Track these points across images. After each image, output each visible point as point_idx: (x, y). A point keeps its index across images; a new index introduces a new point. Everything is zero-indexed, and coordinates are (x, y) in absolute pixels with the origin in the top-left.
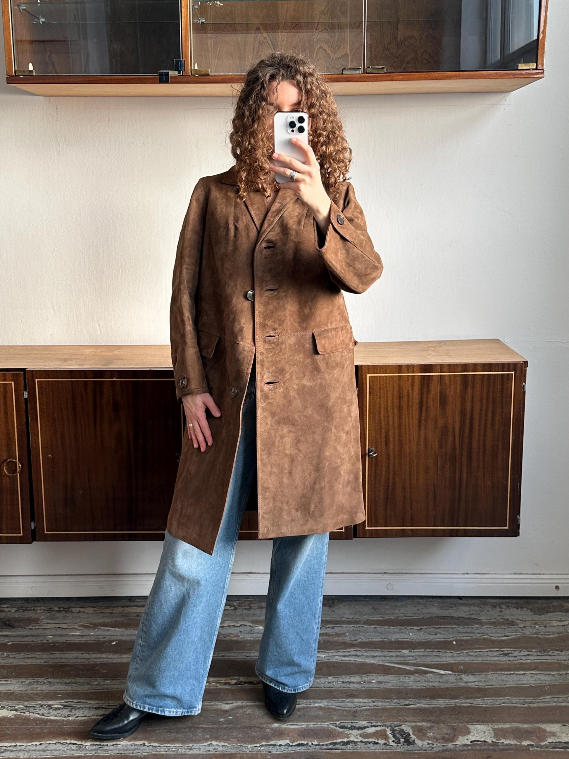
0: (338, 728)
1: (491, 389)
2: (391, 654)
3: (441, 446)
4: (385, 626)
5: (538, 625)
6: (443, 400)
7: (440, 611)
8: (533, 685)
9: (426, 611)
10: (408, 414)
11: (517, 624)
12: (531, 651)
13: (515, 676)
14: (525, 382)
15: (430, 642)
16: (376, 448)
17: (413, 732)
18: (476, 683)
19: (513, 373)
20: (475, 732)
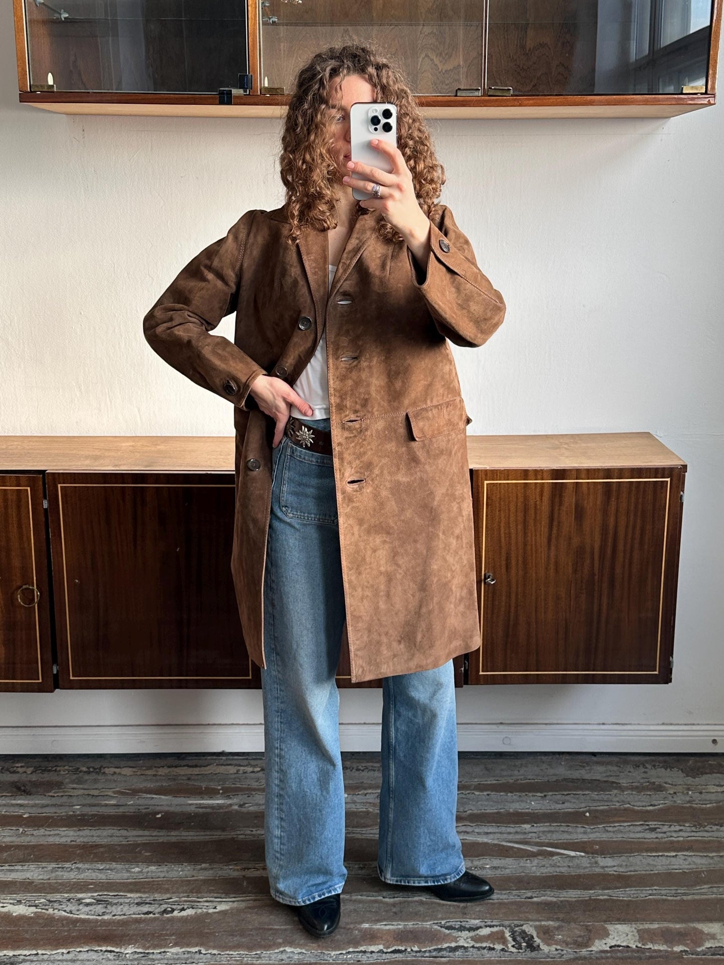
0: (443, 929)
1: (640, 500)
2: (509, 830)
3: (575, 571)
4: (501, 792)
5: (690, 790)
6: (580, 513)
7: (569, 772)
8: (687, 871)
9: (551, 771)
10: (535, 531)
11: (666, 790)
12: (684, 826)
13: (663, 859)
14: (683, 491)
15: (557, 813)
16: (494, 573)
17: (538, 933)
18: (615, 869)
19: (669, 480)
20: (615, 935)
